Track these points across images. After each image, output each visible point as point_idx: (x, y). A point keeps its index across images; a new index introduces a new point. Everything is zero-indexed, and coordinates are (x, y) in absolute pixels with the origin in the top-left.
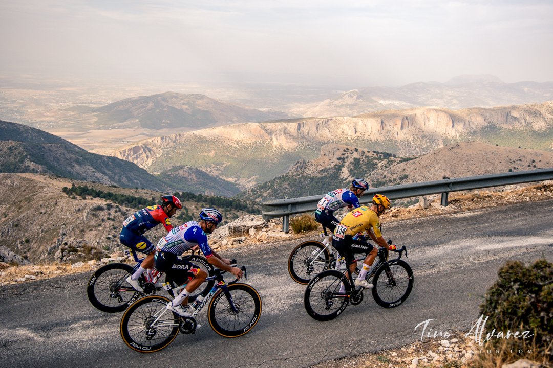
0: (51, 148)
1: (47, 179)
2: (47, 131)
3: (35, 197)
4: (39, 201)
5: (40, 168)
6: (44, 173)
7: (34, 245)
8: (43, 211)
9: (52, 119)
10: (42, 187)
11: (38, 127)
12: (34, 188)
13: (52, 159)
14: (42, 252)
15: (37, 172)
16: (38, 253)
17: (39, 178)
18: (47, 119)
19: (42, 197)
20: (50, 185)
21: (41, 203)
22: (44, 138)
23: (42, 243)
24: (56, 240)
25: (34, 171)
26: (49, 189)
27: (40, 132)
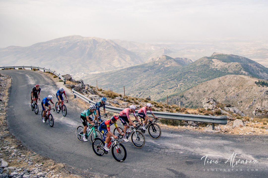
0: (251, 66)
1: (249, 78)
2: (250, 59)
3: (244, 85)
4: (246, 86)
5: (247, 73)
6: (248, 75)
7: (243, 103)
8: (247, 90)
9: (252, 54)
10: (247, 81)
11: (246, 57)
12: (244, 81)
13: (251, 70)
14: (246, 107)
15: (245, 75)
16: (245, 107)
17: (246, 77)
18: (250, 54)
19: (247, 85)
20: (250, 80)
21: (246, 87)
22: (249, 61)
23: (246, 103)
24: (251, 102)
25: (244, 74)
26: (250, 82)
27: (247, 59)
